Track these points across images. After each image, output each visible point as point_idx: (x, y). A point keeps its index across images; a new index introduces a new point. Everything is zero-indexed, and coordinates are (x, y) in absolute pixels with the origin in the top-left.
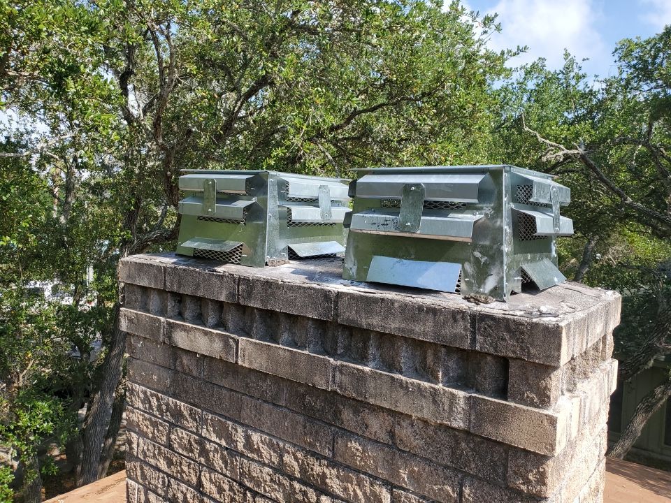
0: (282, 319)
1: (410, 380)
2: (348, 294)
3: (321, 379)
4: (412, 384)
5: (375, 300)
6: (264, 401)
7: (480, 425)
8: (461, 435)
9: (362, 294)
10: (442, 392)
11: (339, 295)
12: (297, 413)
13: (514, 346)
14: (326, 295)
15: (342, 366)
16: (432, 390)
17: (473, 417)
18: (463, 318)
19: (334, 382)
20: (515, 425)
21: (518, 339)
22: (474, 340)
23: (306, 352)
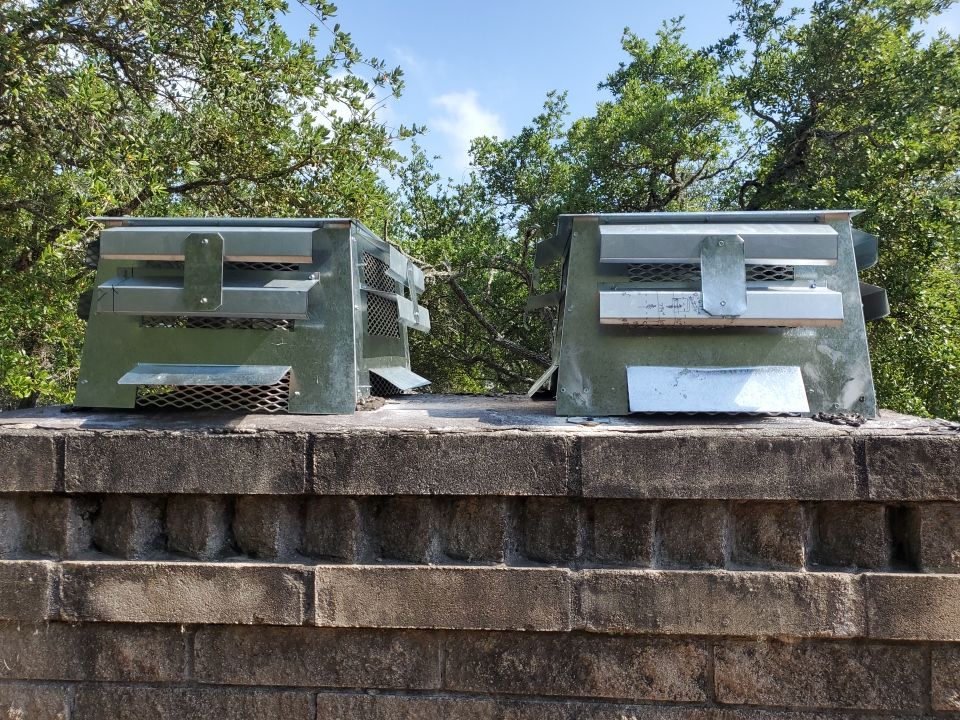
4: (753, 580)
9: (635, 435)
13: (934, 481)
15: (597, 577)
16: (791, 582)
17: (872, 612)
18: (843, 450)
19: (578, 612)
22: (864, 484)
23: (502, 567)
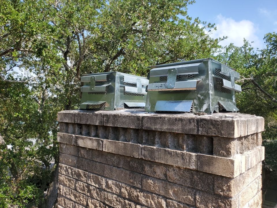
0: (121, 130)
1: (172, 150)
2: (147, 117)
3: (136, 154)
4: (173, 152)
5: (158, 118)
6: (114, 166)
7: (202, 167)
8: (194, 173)
9: (152, 116)
10: (186, 154)
11: (143, 117)
12: (127, 170)
13: (215, 131)
14: (138, 118)
15: (145, 147)
16: (181, 154)
17: (199, 164)
18: (194, 121)
19: (141, 154)
20: (216, 166)
21: (216, 128)
22: (198, 130)
23: (130, 143)
